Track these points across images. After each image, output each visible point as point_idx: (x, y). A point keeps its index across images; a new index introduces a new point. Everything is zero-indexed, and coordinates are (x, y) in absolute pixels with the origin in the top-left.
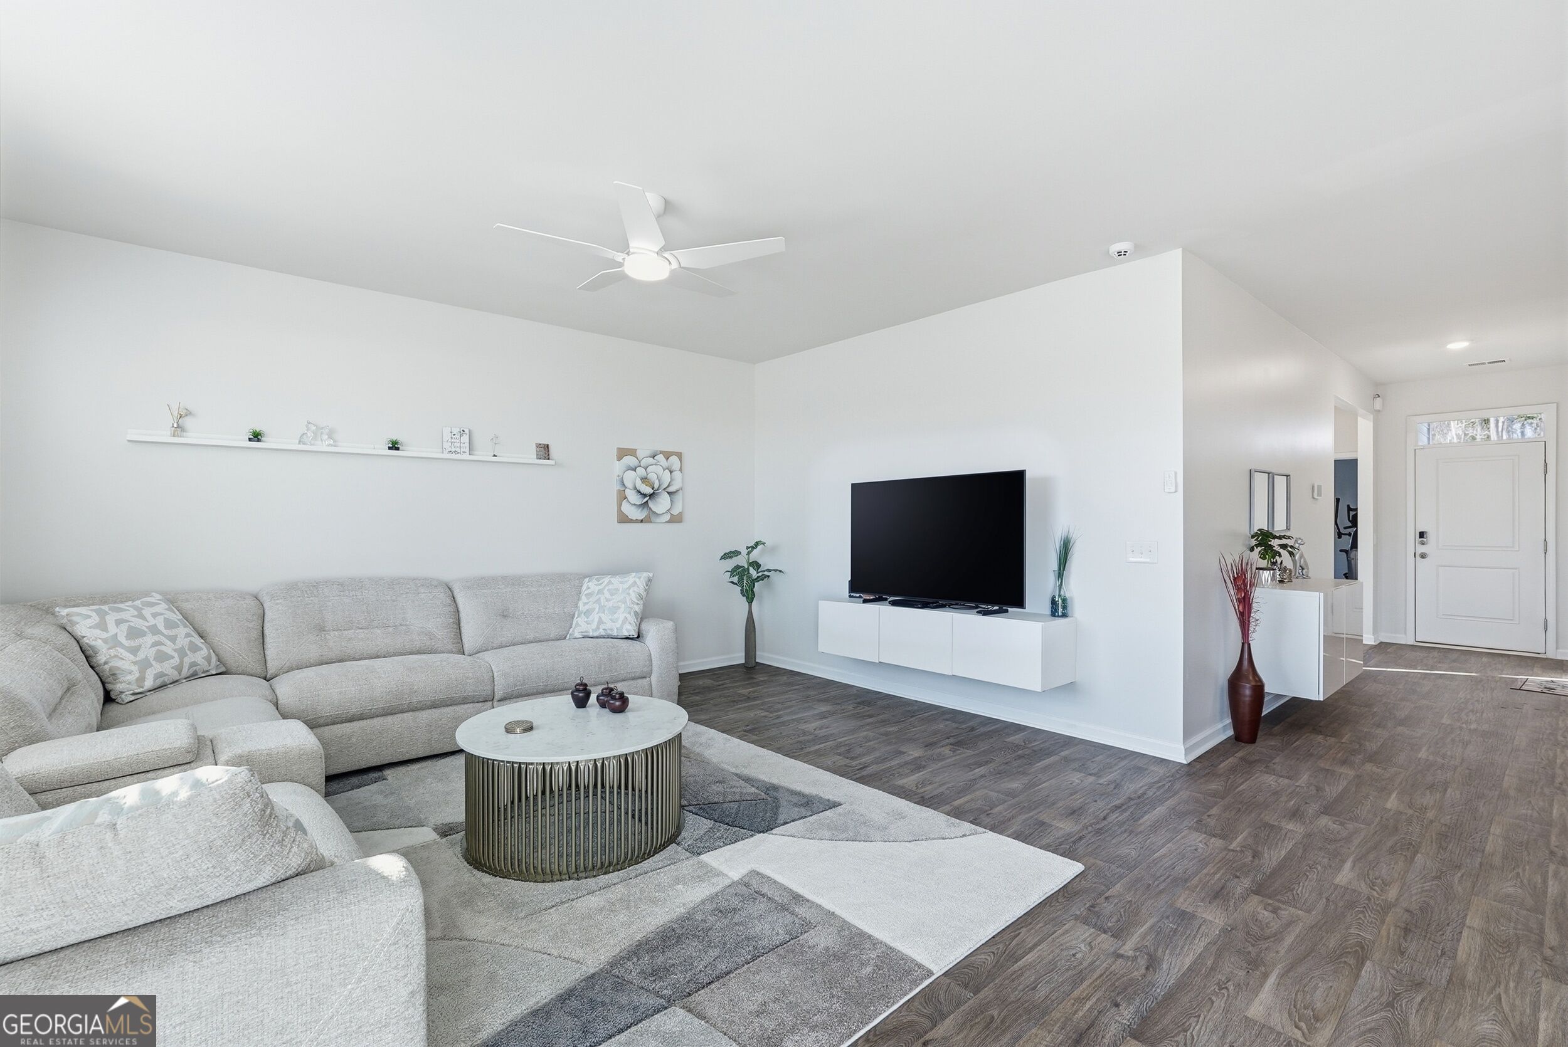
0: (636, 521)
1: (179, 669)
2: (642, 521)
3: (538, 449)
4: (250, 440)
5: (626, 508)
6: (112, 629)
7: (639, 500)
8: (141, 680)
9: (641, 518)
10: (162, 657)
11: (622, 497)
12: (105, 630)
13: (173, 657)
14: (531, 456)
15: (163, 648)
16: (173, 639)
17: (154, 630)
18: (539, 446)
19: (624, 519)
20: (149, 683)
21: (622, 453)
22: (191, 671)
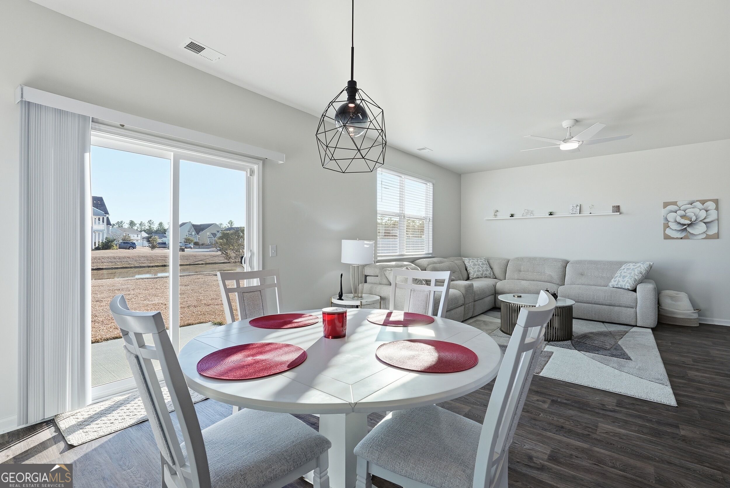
0: (677, 238)
1: (482, 274)
2: (682, 238)
3: (613, 208)
4: (510, 217)
5: (668, 232)
6: (471, 263)
7: (679, 228)
8: (473, 275)
9: (681, 237)
10: (479, 271)
11: (666, 226)
12: (469, 263)
13: (481, 272)
14: (610, 211)
15: (479, 269)
16: (482, 267)
17: (479, 265)
18: (614, 207)
19: (667, 237)
20: (475, 276)
21: (666, 205)
22: (485, 276)
